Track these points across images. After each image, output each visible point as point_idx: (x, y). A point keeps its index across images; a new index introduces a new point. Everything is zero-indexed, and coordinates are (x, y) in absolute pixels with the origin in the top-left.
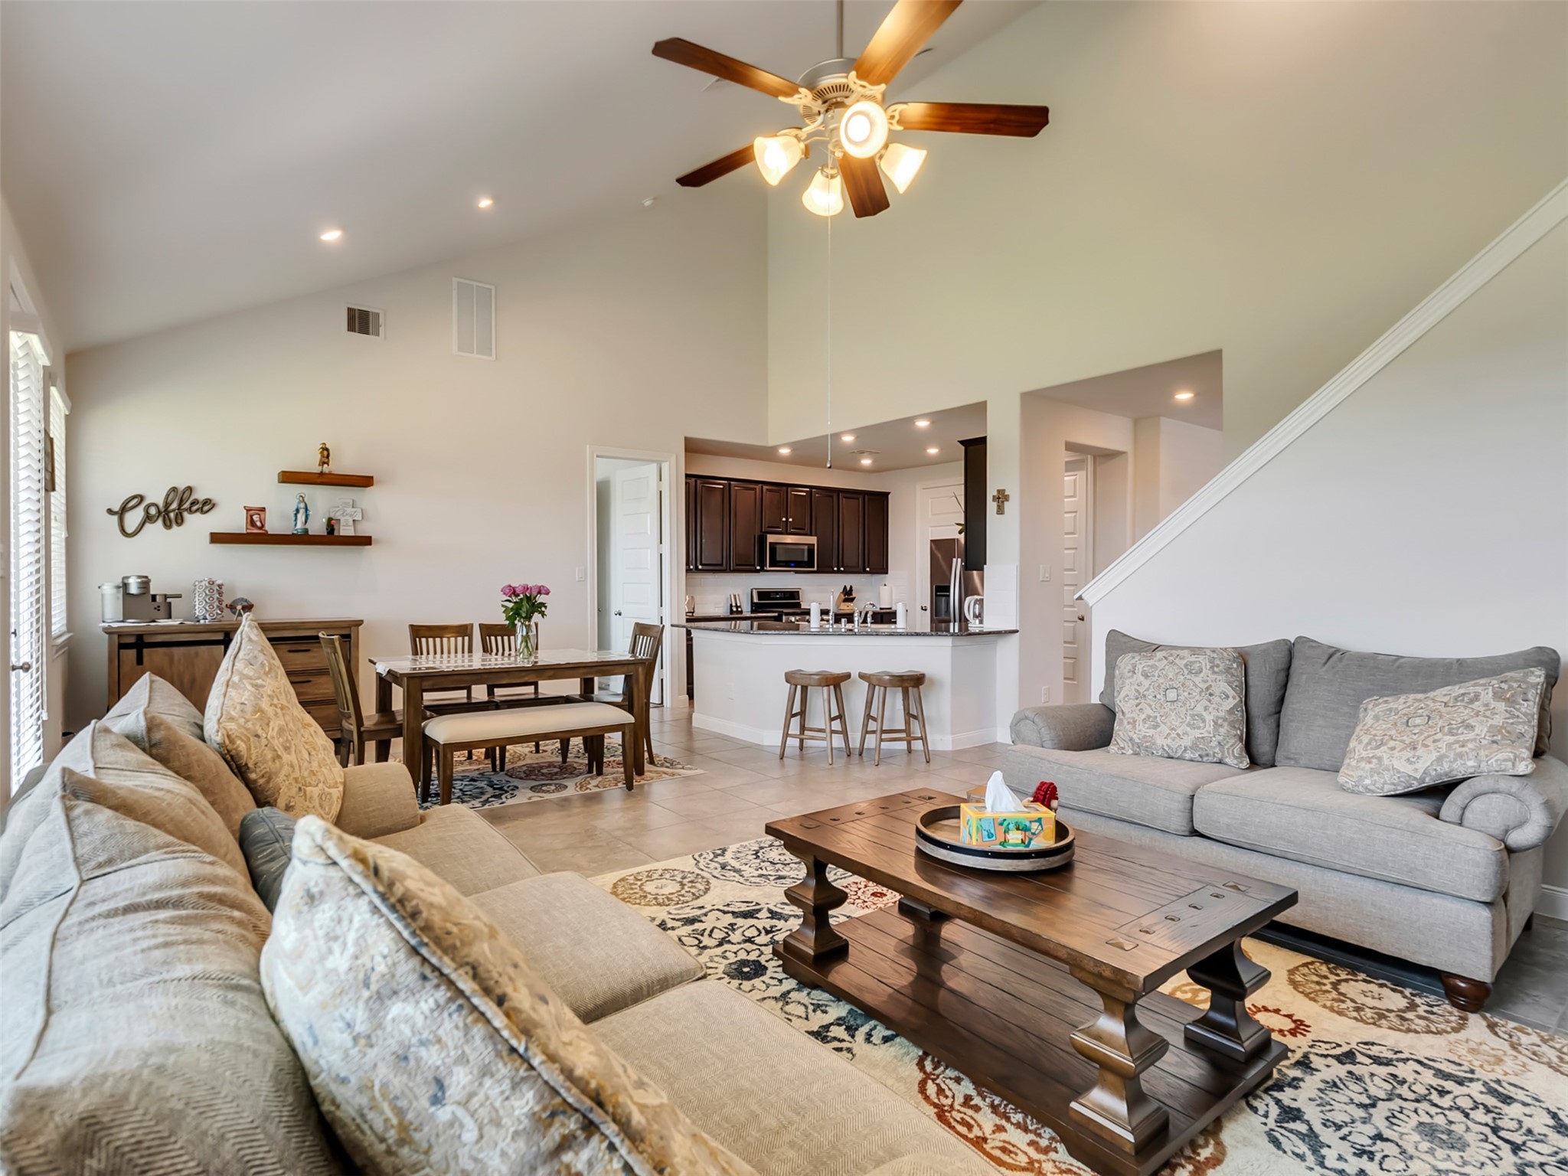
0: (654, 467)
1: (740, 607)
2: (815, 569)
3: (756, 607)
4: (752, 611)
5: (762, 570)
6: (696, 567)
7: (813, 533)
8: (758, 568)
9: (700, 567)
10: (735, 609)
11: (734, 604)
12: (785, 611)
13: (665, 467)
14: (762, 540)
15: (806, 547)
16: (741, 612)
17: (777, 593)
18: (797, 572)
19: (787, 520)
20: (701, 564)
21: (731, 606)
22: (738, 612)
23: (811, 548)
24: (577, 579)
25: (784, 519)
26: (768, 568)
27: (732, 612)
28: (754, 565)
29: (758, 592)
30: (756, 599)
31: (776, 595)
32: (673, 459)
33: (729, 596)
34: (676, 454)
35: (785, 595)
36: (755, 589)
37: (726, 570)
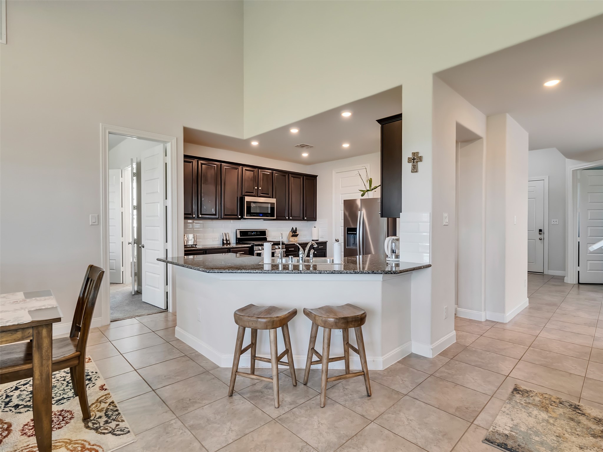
0: (161, 147)
1: (229, 240)
2: (275, 218)
3: (239, 241)
4: (237, 243)
5: (242, 218)
6: (198, 217)
7: (274, 196)
8: (240, 217)
9: (200, 216)
10: (225, 242)
11: (225, 239)
12: (256, 243)
13: (169, 146)
14: (242, 199)
15: (269, 206)
16: (230, 244)
17: (252, 232)
18: (265, 220)
19: (258, 188)
20: (201, 214)
21: (223, 240)
22: (227, 244)
23: (272, 204)
25: (256, 188)
26: (246, 217)
27: (223, 244)
28: (237, 215)
29: (240, 231)
30: (239, 236)
31: (252, 233)
32: (174, 141)
33: (222, 234)
34: (176, 138)
35: (257, 233)
36: (238, 229)
37: (218, 218)
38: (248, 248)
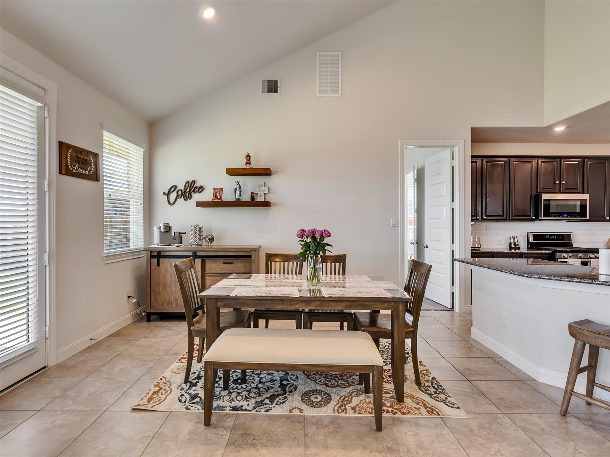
0: (448, 151)
1: (518, 244)
2: (588, 218)
3: (531, 246)
4: (528, 248)
5: (537, 218)
6: (482, 218)
7: (586, 189)
8: (534, 218)
9: (485, 217)
10: (513, 246)
11: (513, 243)
12: (559, 249)
13: (456, 150)
14: (537, 198)
15: (578, 203)
16: (519, 248)
17: (550, 235)
18: (568, 221)
19: (560, 183)
20: (486, 216)
21: (510, 244)
22: (516, 248)
23: (583, 202)
24: (391, 226)
25: (557, 182)
26: (543, 218)
27: (511, 248)
28: (530, 216)
29: (533, 234)
30: (531, 240)
31: (549, 237)
32: (462, 144)
33: (509, 237)
34: (464, 140)
35: (557, 237)
36: (531, 232)
37: (506, 219)
38: (547, 255)
